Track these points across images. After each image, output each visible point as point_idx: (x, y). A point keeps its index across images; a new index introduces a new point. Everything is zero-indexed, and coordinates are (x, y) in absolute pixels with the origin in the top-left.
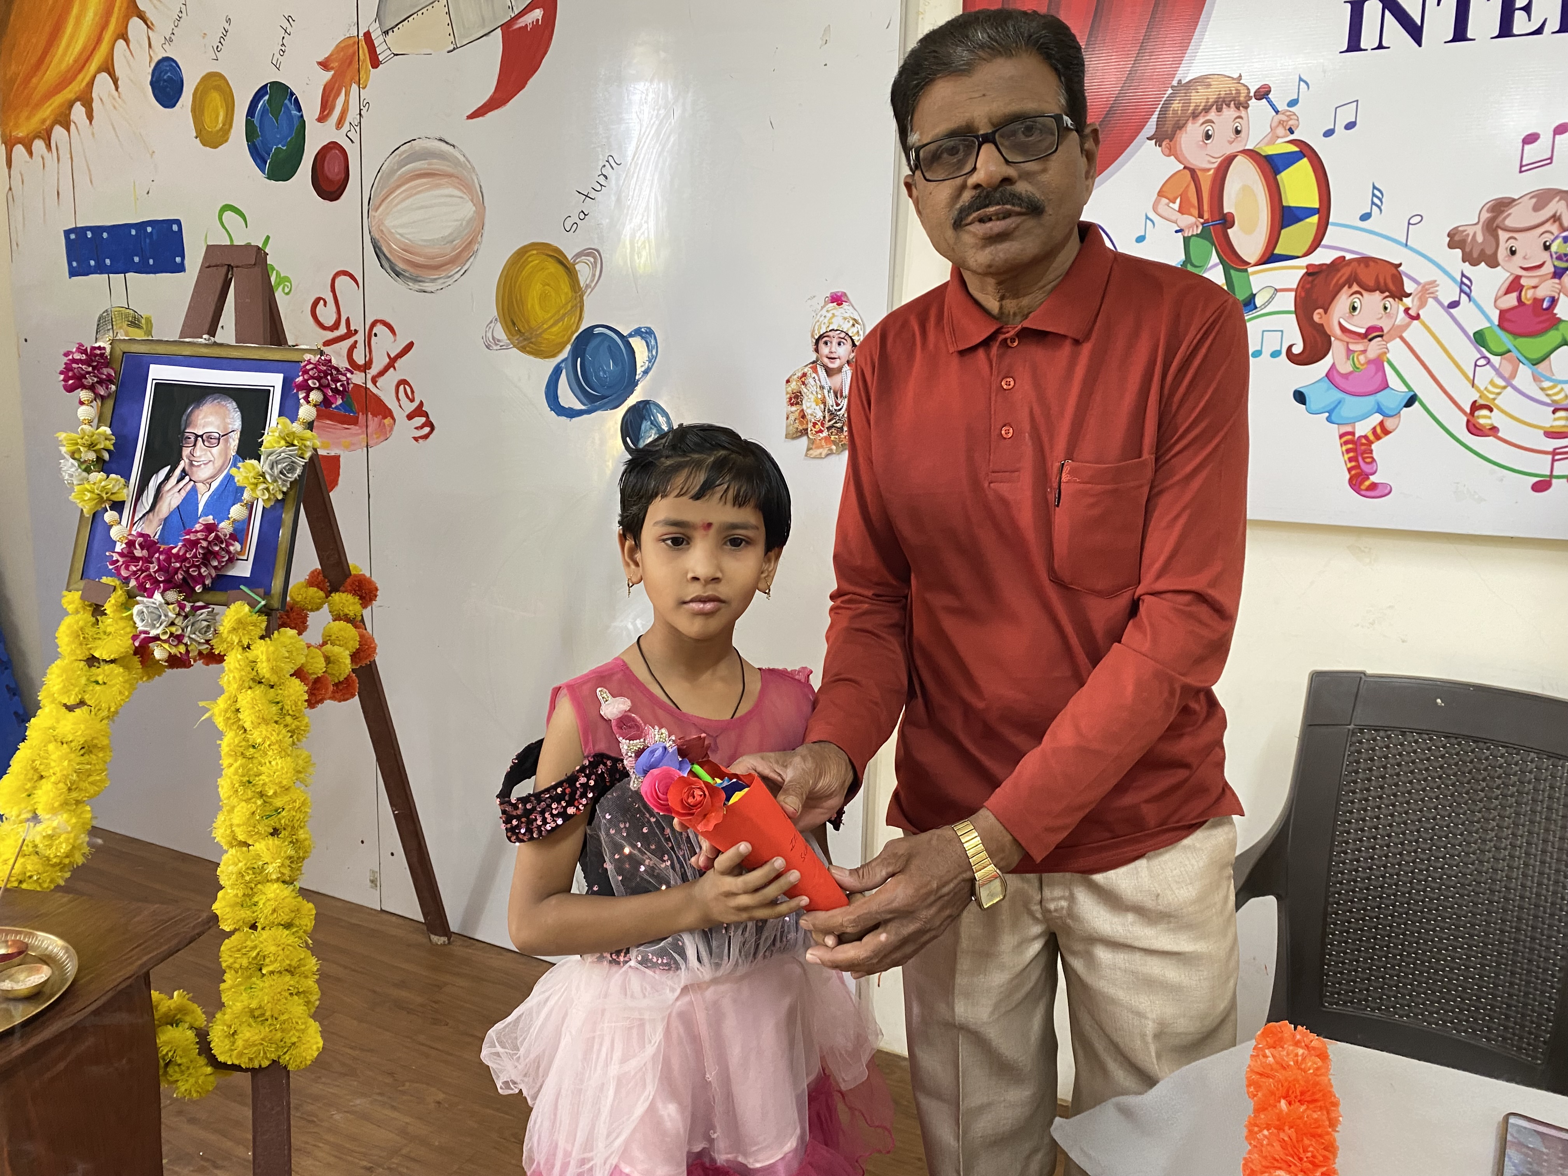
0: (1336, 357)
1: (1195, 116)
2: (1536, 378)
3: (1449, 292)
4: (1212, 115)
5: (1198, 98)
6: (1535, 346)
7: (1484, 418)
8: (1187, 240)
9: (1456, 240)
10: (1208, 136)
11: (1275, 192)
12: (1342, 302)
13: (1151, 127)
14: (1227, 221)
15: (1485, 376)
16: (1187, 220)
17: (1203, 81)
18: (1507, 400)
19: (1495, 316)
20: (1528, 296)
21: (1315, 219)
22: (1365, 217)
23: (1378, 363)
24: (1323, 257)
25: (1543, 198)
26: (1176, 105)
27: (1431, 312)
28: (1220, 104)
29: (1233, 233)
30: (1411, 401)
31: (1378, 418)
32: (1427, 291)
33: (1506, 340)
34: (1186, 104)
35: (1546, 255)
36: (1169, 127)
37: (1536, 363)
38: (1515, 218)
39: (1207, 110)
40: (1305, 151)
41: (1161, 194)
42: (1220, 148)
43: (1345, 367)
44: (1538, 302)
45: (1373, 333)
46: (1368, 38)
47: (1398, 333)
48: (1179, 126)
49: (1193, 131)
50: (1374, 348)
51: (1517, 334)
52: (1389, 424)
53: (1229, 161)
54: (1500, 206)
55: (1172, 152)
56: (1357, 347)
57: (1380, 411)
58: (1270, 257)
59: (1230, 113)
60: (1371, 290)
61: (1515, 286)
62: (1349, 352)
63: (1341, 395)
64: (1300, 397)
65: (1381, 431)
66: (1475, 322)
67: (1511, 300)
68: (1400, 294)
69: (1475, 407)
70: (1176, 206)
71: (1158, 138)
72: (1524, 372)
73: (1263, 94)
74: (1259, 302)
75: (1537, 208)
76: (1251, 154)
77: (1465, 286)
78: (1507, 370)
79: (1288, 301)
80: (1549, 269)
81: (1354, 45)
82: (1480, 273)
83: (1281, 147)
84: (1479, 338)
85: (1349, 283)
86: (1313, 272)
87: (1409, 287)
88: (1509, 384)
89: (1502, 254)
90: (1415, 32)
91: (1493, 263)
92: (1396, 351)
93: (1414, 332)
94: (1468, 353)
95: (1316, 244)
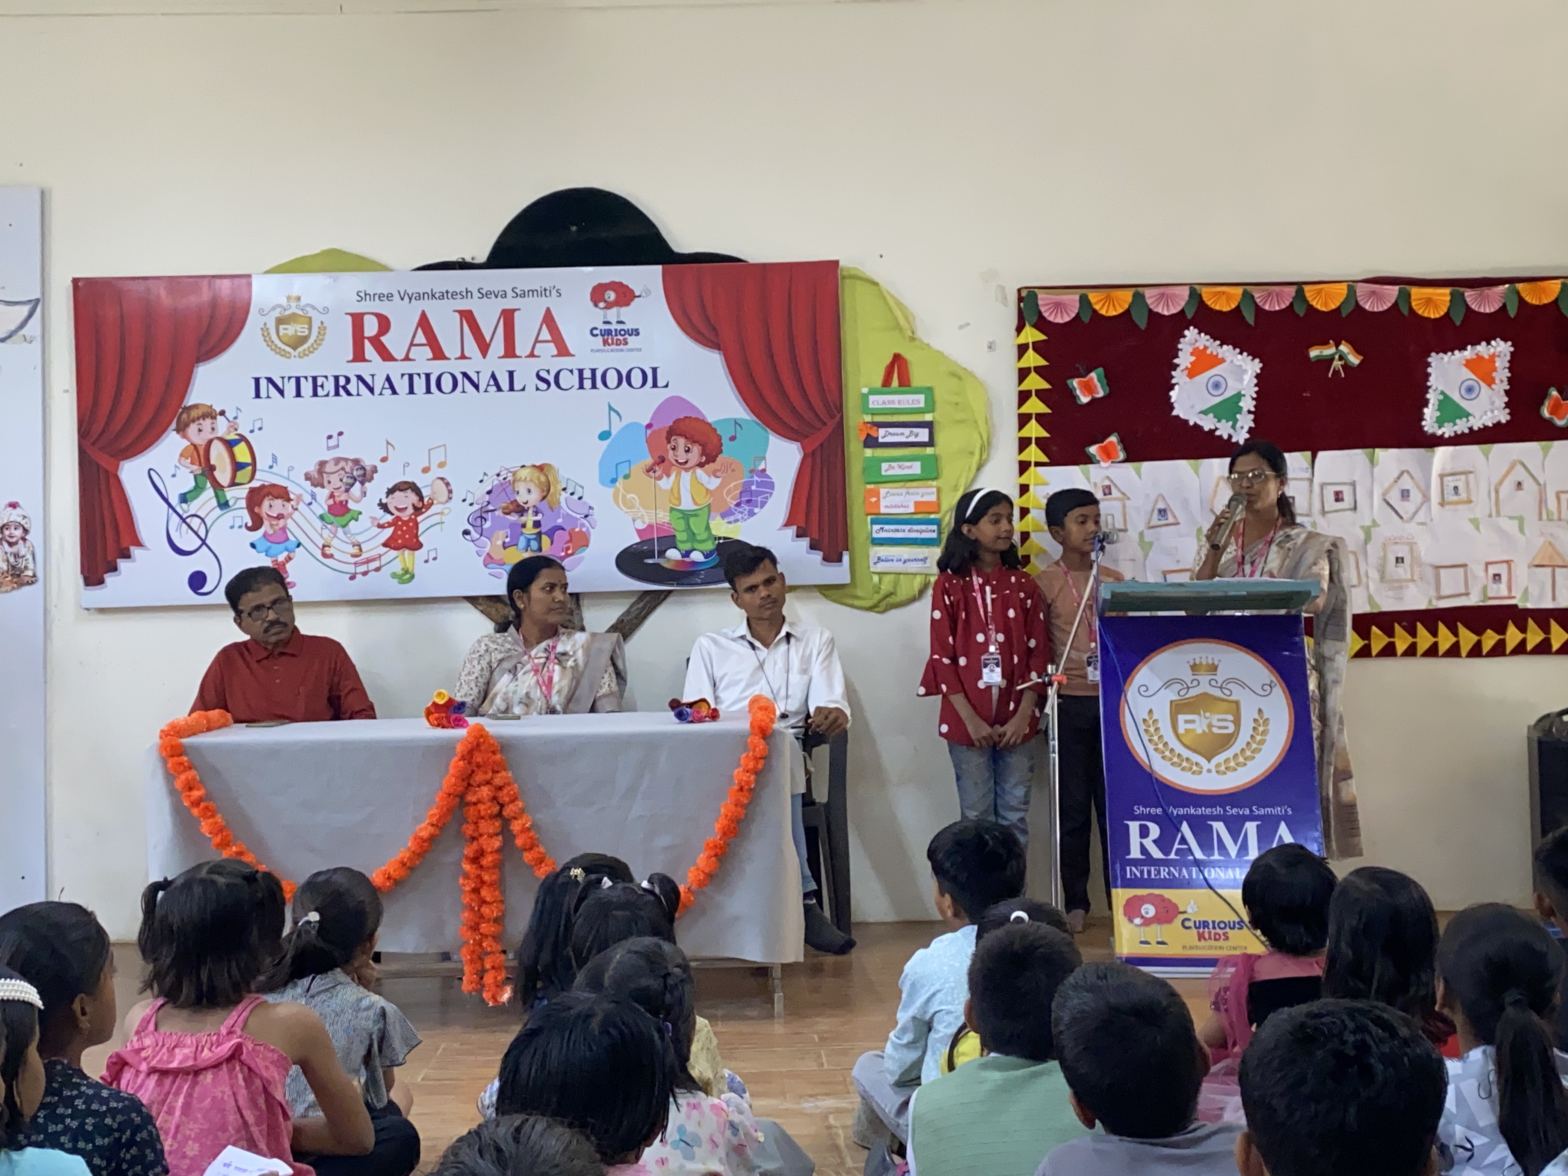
0: (265, 527)
1: (193, 421)
2: (345, 534)
3: (308, 499)
4: (201, 421)
5: (194, 413)
6: (343, 520)
7: (328, 551)
8: (195, 477)
9: (308, 477)
10: (200, 430)
11: (232, 456)
12: (266, 503)
13: (174, 425)
14: (212, 468)
15: (326, 533)
16: (195, 467)
17: (195, 406)
18: (335, 542)
19: (326, 508)
20: (337, 499)
21: (250, 468)
22: (271, 467)
23: (284, 529)
24: (255, 484)
25: (337, 460)
26: (185, 416)
27: (302, 507)
28: (204, 416)
29: (217, 474)
30: (299, 545)
31: (286, 554)
32: (299, 498)
33: (331, 518)
34: (189, 416)
35: (340, 484)
36: (182, 426)
37: (344, 526)
38: (329, 468)
39: (198, 419)
40: (243, 438)
41: (181, 455)
42: (207, 435)
43: (271, 532)
44: (341, 502)
45: (280, 517)
46: (263, 393)
47: (290, 516)
48: (187, 425)
49: (193, 429)
50: (281, 523)
51: (335, 515)
52: (292, 555)
53: (210, 442)
54: (322, 464)
55: (185, 436)
56: (274, 522)
57: (287, 549)
58: (233, 484)
59: (208, 421)
60: (277, 498)
61: (332, 496)
62: (271, 525)
63: (269, 544)
64: (253, 546)
65: (289, 559)
66: (320, 512)
67: (331, 502)
68: (289, 500)
69: (324, 546)
70: (189, 461)
71: (178, 430)
72: (340, 530)
73: (222, 413)
74: (231, 503)
75: (336, 465)
76: (221, 439)
77: (313, 496)
78: (333, 529)
79: (243, 504)
80: (343, 489)
81: (258, 396)
82: (318, 490)
83: (232, 436)
84: (322, 518)
85: (268, 494)
86: (252, 491)
87: (292, 496)
88: (335, 536)
89: (326, 483)
90: (281, 392)
91: (323, 487)
92: (290, 524)
93: (296, 515)
94: (318, 524)
95: (252, 478)
